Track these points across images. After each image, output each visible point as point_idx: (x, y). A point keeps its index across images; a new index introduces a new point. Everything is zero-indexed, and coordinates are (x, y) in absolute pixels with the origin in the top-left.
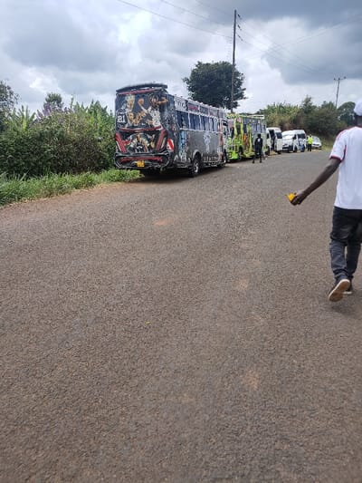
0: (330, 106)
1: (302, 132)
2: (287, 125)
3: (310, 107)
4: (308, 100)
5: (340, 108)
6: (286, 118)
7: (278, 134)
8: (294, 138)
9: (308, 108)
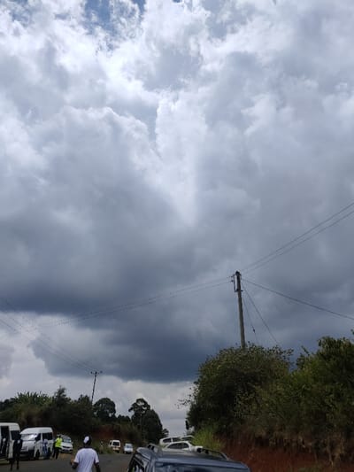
0: (85, 400)
1: (49, 430)
2: (35, 419)
3: (63, 399)
4: (61, 391)
5: (97, 404)
6: (36, 410)
7: (13, 432)
8: (37, 439)
9: (61, 400)
